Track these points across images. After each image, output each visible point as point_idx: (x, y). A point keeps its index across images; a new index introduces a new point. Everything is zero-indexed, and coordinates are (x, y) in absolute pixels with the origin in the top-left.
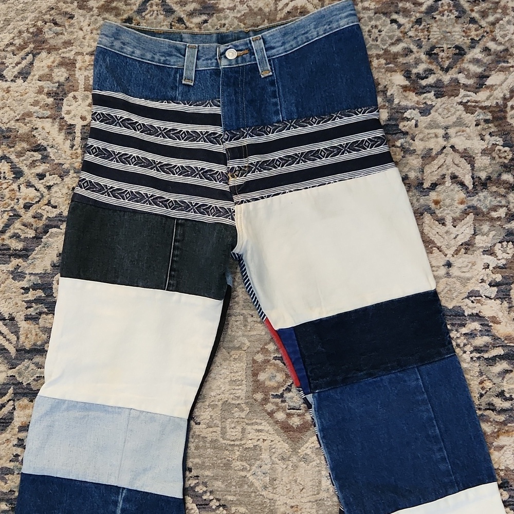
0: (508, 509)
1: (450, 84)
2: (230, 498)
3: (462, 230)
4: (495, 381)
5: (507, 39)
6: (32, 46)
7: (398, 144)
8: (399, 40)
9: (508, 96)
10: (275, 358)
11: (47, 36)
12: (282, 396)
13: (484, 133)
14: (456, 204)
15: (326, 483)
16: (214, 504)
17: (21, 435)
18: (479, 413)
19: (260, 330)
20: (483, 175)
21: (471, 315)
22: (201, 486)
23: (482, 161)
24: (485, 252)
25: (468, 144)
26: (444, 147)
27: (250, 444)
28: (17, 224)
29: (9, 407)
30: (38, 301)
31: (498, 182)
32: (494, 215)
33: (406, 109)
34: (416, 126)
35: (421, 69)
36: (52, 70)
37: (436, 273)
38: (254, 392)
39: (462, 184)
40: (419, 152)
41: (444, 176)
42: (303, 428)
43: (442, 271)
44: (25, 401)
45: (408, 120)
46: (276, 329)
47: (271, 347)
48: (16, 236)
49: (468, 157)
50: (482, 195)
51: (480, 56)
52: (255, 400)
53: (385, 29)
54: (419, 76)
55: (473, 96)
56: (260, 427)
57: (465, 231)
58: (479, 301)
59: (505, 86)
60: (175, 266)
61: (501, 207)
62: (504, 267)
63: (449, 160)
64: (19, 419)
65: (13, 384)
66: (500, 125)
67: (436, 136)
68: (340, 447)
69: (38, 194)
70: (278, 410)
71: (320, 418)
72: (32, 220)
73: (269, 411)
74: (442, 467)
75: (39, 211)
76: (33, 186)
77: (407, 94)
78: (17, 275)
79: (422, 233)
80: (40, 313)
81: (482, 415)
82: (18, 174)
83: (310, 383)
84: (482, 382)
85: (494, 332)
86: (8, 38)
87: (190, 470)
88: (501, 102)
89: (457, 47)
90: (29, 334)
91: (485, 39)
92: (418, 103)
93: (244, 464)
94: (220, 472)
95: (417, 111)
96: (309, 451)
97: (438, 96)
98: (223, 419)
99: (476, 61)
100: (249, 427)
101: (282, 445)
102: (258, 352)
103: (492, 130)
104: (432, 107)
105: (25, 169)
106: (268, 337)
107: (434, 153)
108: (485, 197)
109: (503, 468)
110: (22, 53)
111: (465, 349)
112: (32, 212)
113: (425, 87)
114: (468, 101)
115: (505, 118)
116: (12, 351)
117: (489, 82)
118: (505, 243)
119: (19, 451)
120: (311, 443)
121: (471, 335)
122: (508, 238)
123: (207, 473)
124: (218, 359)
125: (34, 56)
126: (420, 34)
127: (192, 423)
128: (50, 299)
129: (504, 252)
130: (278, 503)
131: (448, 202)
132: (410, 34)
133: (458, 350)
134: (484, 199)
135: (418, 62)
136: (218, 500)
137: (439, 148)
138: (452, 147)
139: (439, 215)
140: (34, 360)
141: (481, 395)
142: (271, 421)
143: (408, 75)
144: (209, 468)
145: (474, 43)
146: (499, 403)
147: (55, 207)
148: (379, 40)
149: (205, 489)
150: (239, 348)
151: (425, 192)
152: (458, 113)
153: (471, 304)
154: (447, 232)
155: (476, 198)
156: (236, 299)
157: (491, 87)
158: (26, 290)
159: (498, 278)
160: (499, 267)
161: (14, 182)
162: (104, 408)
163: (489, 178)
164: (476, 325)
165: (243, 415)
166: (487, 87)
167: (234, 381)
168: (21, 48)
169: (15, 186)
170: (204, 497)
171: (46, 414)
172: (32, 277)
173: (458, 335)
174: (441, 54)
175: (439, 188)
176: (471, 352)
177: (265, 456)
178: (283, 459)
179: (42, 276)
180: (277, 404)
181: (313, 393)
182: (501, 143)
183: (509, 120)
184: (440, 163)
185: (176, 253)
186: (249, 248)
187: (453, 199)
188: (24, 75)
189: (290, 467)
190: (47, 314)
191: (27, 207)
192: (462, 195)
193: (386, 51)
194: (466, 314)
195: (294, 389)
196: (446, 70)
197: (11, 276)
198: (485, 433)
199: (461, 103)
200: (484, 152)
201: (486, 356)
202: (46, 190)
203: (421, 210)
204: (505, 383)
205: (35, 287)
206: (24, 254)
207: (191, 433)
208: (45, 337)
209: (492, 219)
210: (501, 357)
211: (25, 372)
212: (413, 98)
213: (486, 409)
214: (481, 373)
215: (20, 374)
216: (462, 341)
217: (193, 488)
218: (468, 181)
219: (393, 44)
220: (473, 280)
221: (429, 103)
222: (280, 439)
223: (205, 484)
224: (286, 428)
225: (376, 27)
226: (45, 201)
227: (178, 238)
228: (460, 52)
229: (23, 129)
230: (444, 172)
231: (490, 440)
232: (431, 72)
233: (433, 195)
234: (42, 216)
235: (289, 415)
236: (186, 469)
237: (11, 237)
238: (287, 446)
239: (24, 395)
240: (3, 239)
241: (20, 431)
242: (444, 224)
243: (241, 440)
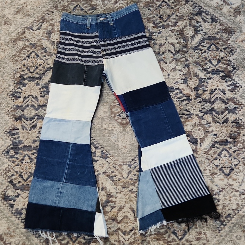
0: (190, 142)
1: (166, 25)
2: (104, 145)
3: (172, 65)
4: (184, 106)
5: (182, 12)
6: (41, 20)
7: (152, 42)
8: (151, 14)
9: (184, 27)
10: (117, 104)
11: (46, 18)
12: (120, 115)
13: (177, 38)
14: (170, 58)
15: (134, 139)
16: (100, 147)
17: (39, 130)
18: (180, 116)
19: (113, 97)
20: (178, 49)
21: (176, 89)
22: (96, 142)
23: (177, 46)
24: (179, 71)
25: (173, 41)
26: (166, 42)
27: (110, 129)
28: (37, 70)
29: (36, 122)
30: (44, 91)
31: (182, 51)
32: (182, 60)
33: (154, 33)
34: (157, 37)
35: (158, 21)
36: (47, 27)
37: (165, 77)
38: (111, 114)
39: (172, 52)
40: (158, 44)
41: (166, 50)
42: (127, 124)
43: (167, 77)
44: (41, 120)
45: (155, 35)
46: (117, 95)
47: (116, 101)
48: (37, 73)
49: (173, 45)
50: (177, 55)
51: (175, 17)
52: (112, 117)
53: (147, 11)
54: (157, 23)
55: (173, 28)
56: (113, 124)
57: (173, 65)
58: (178, 84)
59: (183, 25)
60: (86, 79)
61: (184, 58)
62: (185, 75)
63: (167, 45)
64: (39, 125)
65: (37, 116)
66: (182, 35)
67: (163, 39)
68: (138, 127)
69: (44, 61)
70: (119, 119)
71: (131, 119)
72: (42, 69)
73: (116, 119)
74: (169, 131)
75: (44, 66)
76: (42, 59)
77: (154, 28)
78: (37, 84)
79: (160, 67)
80: (45, 95)
81: (181, 116)
82: (37, 56)
83: (128, 110)
84: (180, 107)
85: (183, 93)
86: (34, 19)
87: (92, 138)
88: (182, 29)
89: (168, 15)
90: (41, 101)
91: (176, 13)
92: (157, 31)
93: (109, 135)
94: (102, 138)
95: (157, 33)
96: (129, 130)
97: (163, 29)
98: (102, 123)
99: (174, 19)
100: (110, 124)
101: (120, 129)
102: (112, 103)
103: (180, 37)
104: (162, 31)
105: (40, 55)
106: (115, 99)
107: (163, 44)
108: (179, 55)
109: (188, 131)
110: (38, 23)
111: (175, 98)
112: (42, 66)
113: (159, 26)
114: (172, 29)
115: (183, 33)
116: (36, 106)
117: (178, 24)
118: (185, 68)
119: (39, 135)
120: (129, 128)
121: (176, 94)
122: (186, 66)
123: (97, 138)
124: (100, 105)
125: (42, 23)
126: (157, 12)
127: (92, 124)
128: (48, 91)
129: (185, 70)
130: (120, 145)
131: (168, 57)
132: (154, 12)
133: (172, 98)
134: (178, 56)
135: (157, 20)
136: (101, 146)
137: (164, 43)
138: (168, 42)
139: (165, 61)
140: (43, 108)
141: (180, 111)
142: (117, 122)
143: (154, 23)
144: (98, 137)
145: (173, 14)
146: (185, 112)
147: (49, 65)
148: (145, 14)
149: (97, 143)
150: (106, 102)
151: (161, 55)
152: (169, 33)
153: (176, 85)
154: (168, 66)
155: (176, 56)
156: (105, 88)
157: (179, 25)
158: (40, 89)
159: (184, 77)
160: (184, 75)
161: (36, 58)
162: (65, 121)
163: (179, 50)
164: (178, 91)
165: (108, 121)
166: (178, 26)
167: (105, 111)
168: (38, 21)
169: (36, 59)
170: (97, 145)
171: (47, 122)
172: (42, 85)
173: (172, 94)
174: (163, 17)
175: (165, 54)
176: (177, 99)
177: (115, 132)
178: (121, 133)
179: (45, 84)
180: (118, 117)
181: (129, 112)
182: (183, 40)
183: (184, 34)
184: (165, 47)
185: (86, 75)
186: (108, 70)
187: (169, 57)
188: (39, 28)
189: (123, 135)
190: (47, 95)
191: (40, 65)
192: (172, 55)
193: (147, 17)
194: (174, 88)
195: (123, 113)
196: (165, 21)
197: (36, 85)
198: (182, 121)
199: (170, 30)
200: (177, 43)
201: (181, 99)
202: (46, 60)
203: (160, 60)
204: (187, 107)
205: (43, 88)
206: (40, 78)
207: (92, 127)
208: (46, 102)
209: (181, 61)
210: (186, 100)
211: (41, 112)
212: (156, 30)
213: (182, 115)
214: (180, 105)
215: (39, 113)
216: (174, 96)
217: (93, 143)
218: (173, 51)
219: (149, 15)
220: (176, 79)
221: (161, 30)
222: (119, 127)
223: (97, 142)
224: (121, 124)
225: (144, 11)
226: (46, 63)
227: (87, 71)
228: (169, 16)
229: (39, 43)
230: (166, 49)
231: (183, 123)
232: (161, 22)
233: (163, 56)
234: (45, 67)
235: (122, 120)
236: (91, 137)
237: (36, 74)
238: (122, 129)
239: (40, 119)
240: (33, 74)
241: (39, 129)
242: (167, 64)
243: (108, 128)
